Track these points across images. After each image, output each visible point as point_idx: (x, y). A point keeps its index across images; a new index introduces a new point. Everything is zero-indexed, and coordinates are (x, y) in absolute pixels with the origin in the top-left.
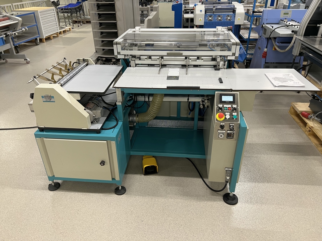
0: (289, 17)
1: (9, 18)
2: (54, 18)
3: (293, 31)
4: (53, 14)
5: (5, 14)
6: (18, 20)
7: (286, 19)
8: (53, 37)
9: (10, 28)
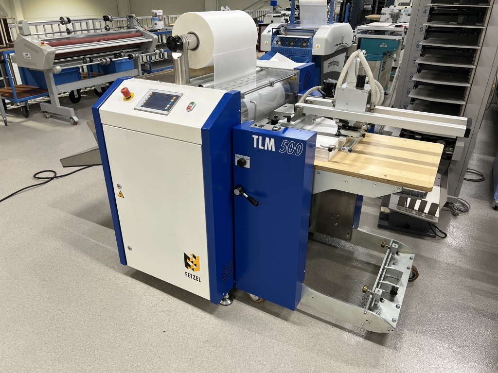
1: (142, 35)
5: (139, 28)
6: (152, 37)
9: (142, 48)
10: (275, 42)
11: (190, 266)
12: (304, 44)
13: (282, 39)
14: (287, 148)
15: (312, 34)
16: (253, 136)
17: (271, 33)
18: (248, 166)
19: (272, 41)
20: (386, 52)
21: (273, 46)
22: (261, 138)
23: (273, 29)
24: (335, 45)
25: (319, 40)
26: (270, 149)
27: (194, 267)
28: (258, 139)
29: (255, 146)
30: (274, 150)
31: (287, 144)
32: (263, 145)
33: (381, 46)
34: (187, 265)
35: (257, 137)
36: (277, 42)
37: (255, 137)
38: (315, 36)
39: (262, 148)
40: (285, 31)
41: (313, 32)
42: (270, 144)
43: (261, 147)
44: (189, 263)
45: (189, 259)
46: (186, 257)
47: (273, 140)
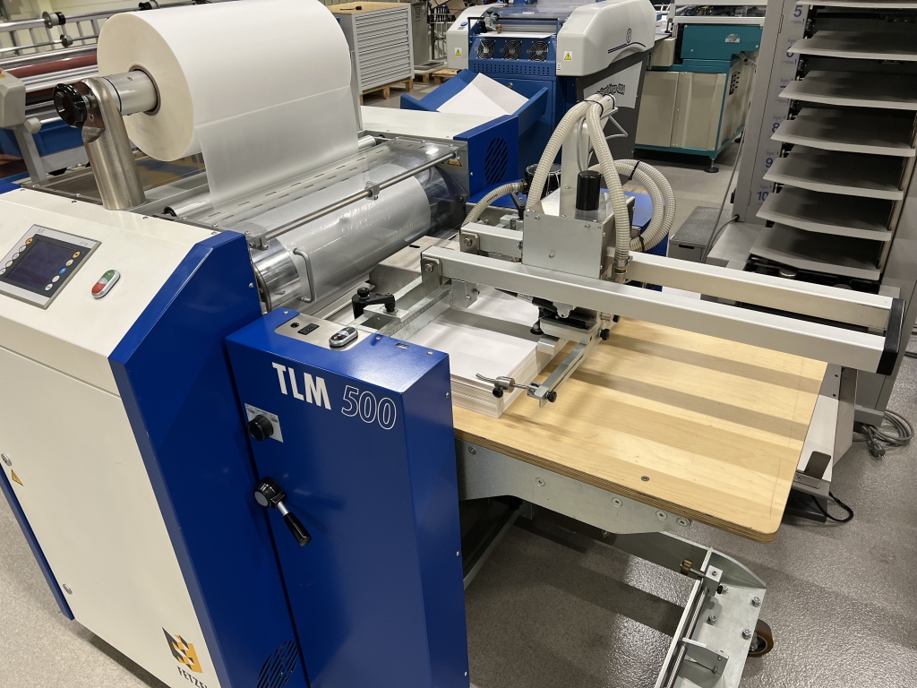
2: (404, 35)
4: (404, 22)
8: (392, 89)
10: (476, 49)
11: (181, 657)
12: (539, 52)
13: (489, 41)
14: (358, 407)
15: (554, 27)
16: (275, 365)
17: (466, 29)
18: (278, 435)
19: (470, 45)
20: (737, 52)
21: (471, 58)
22: (292, 371)
23: (469, 19)
24: (610, 51)
25: (573, 40)
26: (318, 403)
27: (191, 663)
28: (286, 374)
29: (284, 391)
30: (328, 406)
31: (357, 397)
32: (302, 390)
33: (727, 40)
34: (176, 654)
35: (284, 368)
36: (481, 49)
37: (280, 369)
38: (562, 32)
39: (301, 397)
40: (494, 23)
41: (556, 23)
42: (317, 391)
43: (297, 395)
44: (179, 650)
45: (176, 643)
46: (169, 638)
47: (321, 382)
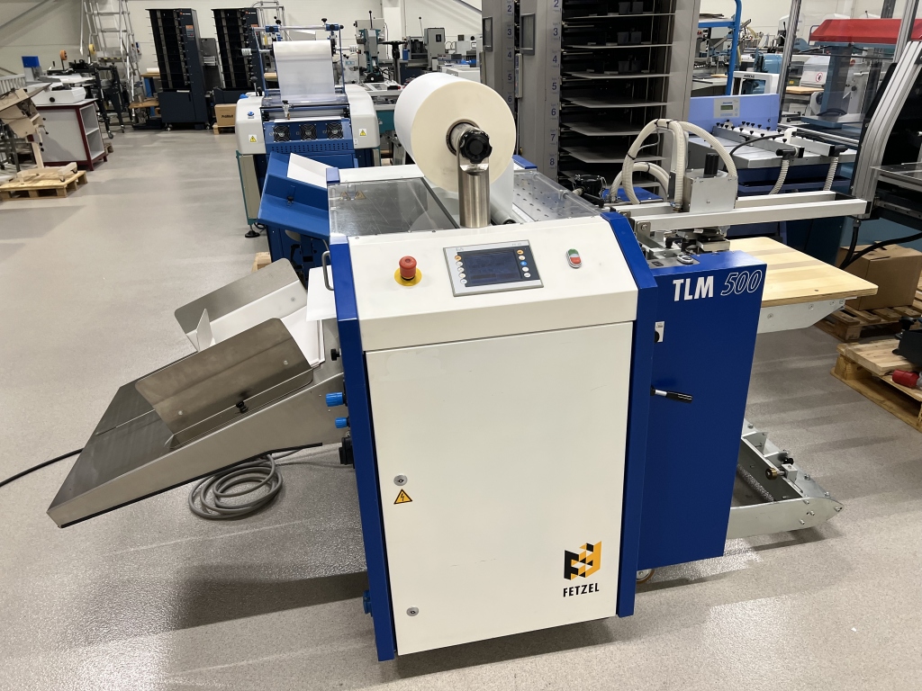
0: (734, 116)
3: (779, 153)
7: (728, 121)
10: (270, 134)
11: (576, 571)
12: (335, 132)
14: (734, 286)
16: (675, 282)
17: (259, 119)
18: (661, 340)
19: (264, 131)
21: (268, 143)
22: (688, 281)
23: (261, 109)
25: (365, 120)
26: (704, 296)
27: (588, 567)
28: (683, 286)
29: (677, 298)
30: (711, 295)
31: (735, 279)
32: (692, 292)
34: (569, 572)
35: (682, 281)
37: (678, 283)
39: (691, 297)
41: (344, 107)
42: (705, 287)
43: (687, 297)
44: (575, 564)
45: (576, 557)
46: (570, 557)
47: (710, 279)
